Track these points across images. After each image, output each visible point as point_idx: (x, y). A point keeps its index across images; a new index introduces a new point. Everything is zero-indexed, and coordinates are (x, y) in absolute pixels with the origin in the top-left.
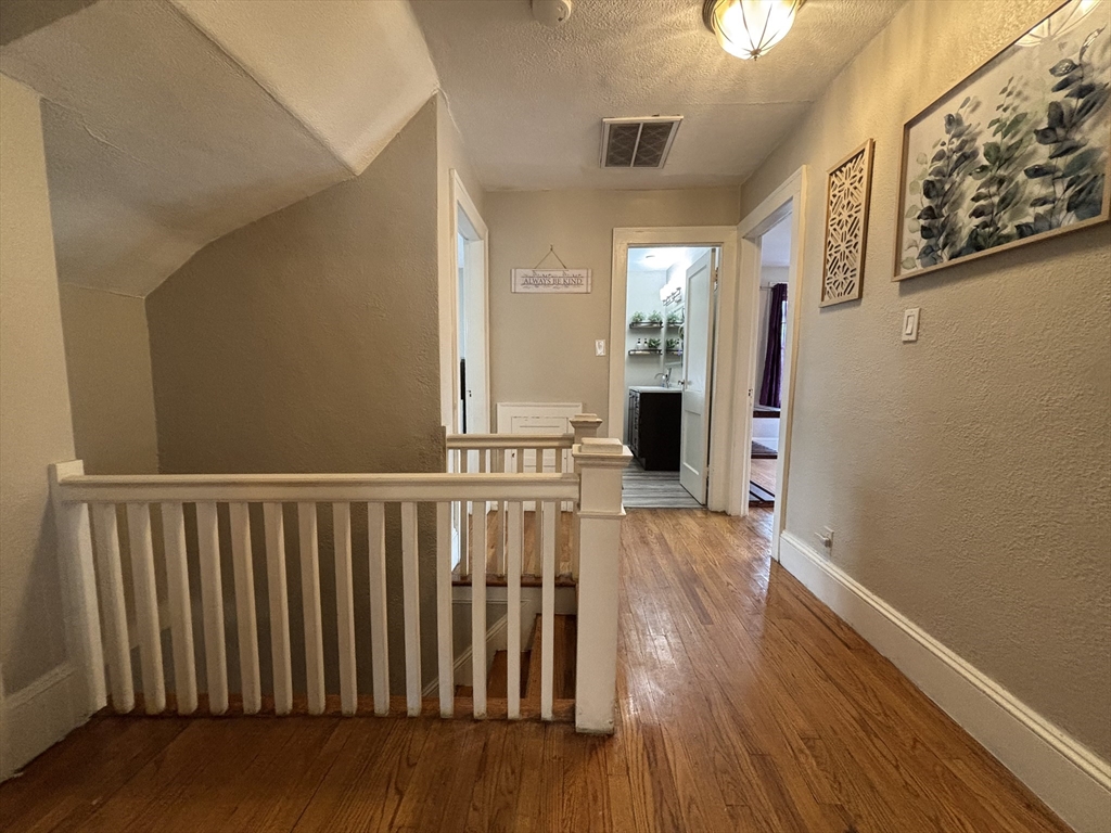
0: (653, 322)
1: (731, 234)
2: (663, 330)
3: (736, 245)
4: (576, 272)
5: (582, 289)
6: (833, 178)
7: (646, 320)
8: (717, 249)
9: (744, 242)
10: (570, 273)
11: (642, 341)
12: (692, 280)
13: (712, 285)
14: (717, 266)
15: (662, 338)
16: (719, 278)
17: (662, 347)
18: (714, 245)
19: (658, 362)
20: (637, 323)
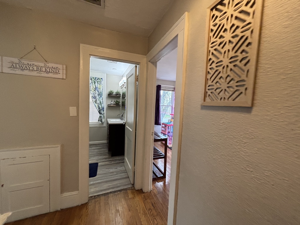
0: (117, 94)
1: (144, 60)
2: (121, 97)
3: (146, 65)
4: (55, 66)
5: (60, 76)
6: (214, 12)
7: (114, 93)
8: (138, 66)
9: (150, 64)
10: (50, 65)
11: (113, 101)
12: (129, 79)
13: (136, 83)
14: (137, 74)
15: (121, 100)
16: (139, 80)
17: (121, 104)
18: (137, 63)
19: (120, 109)
20: (111, 94)
